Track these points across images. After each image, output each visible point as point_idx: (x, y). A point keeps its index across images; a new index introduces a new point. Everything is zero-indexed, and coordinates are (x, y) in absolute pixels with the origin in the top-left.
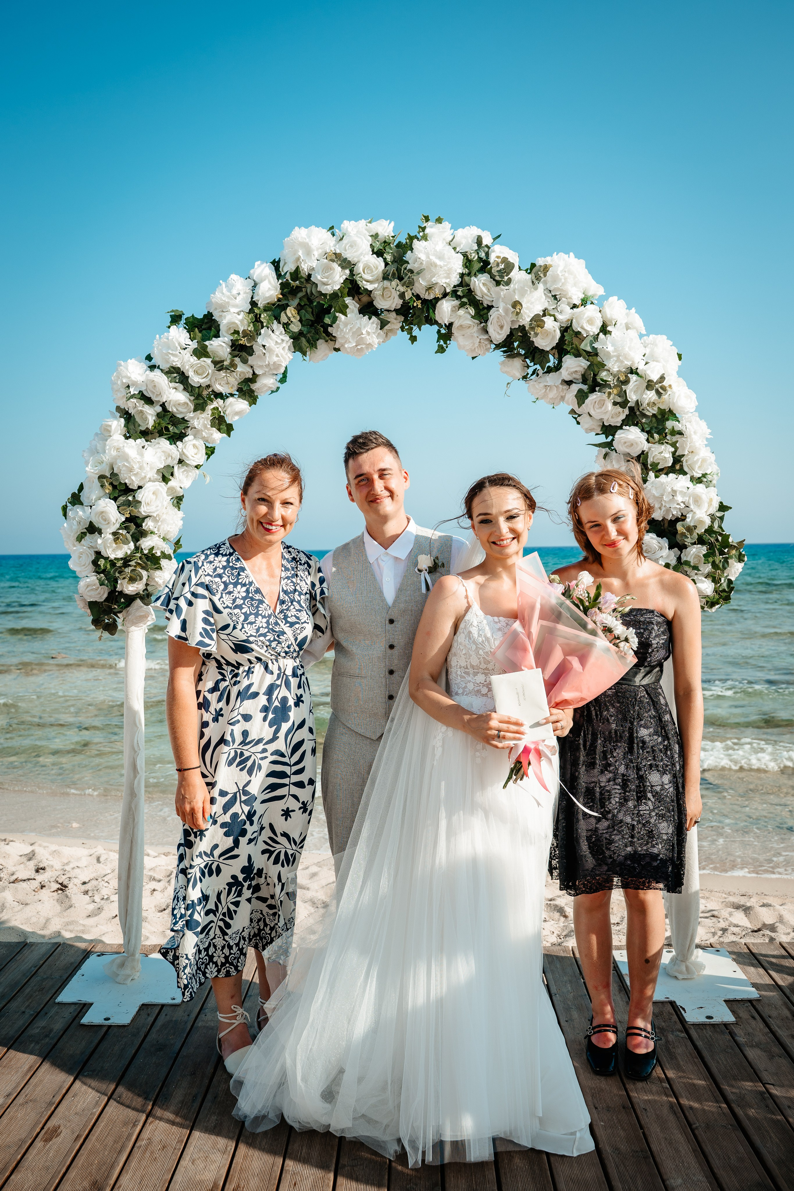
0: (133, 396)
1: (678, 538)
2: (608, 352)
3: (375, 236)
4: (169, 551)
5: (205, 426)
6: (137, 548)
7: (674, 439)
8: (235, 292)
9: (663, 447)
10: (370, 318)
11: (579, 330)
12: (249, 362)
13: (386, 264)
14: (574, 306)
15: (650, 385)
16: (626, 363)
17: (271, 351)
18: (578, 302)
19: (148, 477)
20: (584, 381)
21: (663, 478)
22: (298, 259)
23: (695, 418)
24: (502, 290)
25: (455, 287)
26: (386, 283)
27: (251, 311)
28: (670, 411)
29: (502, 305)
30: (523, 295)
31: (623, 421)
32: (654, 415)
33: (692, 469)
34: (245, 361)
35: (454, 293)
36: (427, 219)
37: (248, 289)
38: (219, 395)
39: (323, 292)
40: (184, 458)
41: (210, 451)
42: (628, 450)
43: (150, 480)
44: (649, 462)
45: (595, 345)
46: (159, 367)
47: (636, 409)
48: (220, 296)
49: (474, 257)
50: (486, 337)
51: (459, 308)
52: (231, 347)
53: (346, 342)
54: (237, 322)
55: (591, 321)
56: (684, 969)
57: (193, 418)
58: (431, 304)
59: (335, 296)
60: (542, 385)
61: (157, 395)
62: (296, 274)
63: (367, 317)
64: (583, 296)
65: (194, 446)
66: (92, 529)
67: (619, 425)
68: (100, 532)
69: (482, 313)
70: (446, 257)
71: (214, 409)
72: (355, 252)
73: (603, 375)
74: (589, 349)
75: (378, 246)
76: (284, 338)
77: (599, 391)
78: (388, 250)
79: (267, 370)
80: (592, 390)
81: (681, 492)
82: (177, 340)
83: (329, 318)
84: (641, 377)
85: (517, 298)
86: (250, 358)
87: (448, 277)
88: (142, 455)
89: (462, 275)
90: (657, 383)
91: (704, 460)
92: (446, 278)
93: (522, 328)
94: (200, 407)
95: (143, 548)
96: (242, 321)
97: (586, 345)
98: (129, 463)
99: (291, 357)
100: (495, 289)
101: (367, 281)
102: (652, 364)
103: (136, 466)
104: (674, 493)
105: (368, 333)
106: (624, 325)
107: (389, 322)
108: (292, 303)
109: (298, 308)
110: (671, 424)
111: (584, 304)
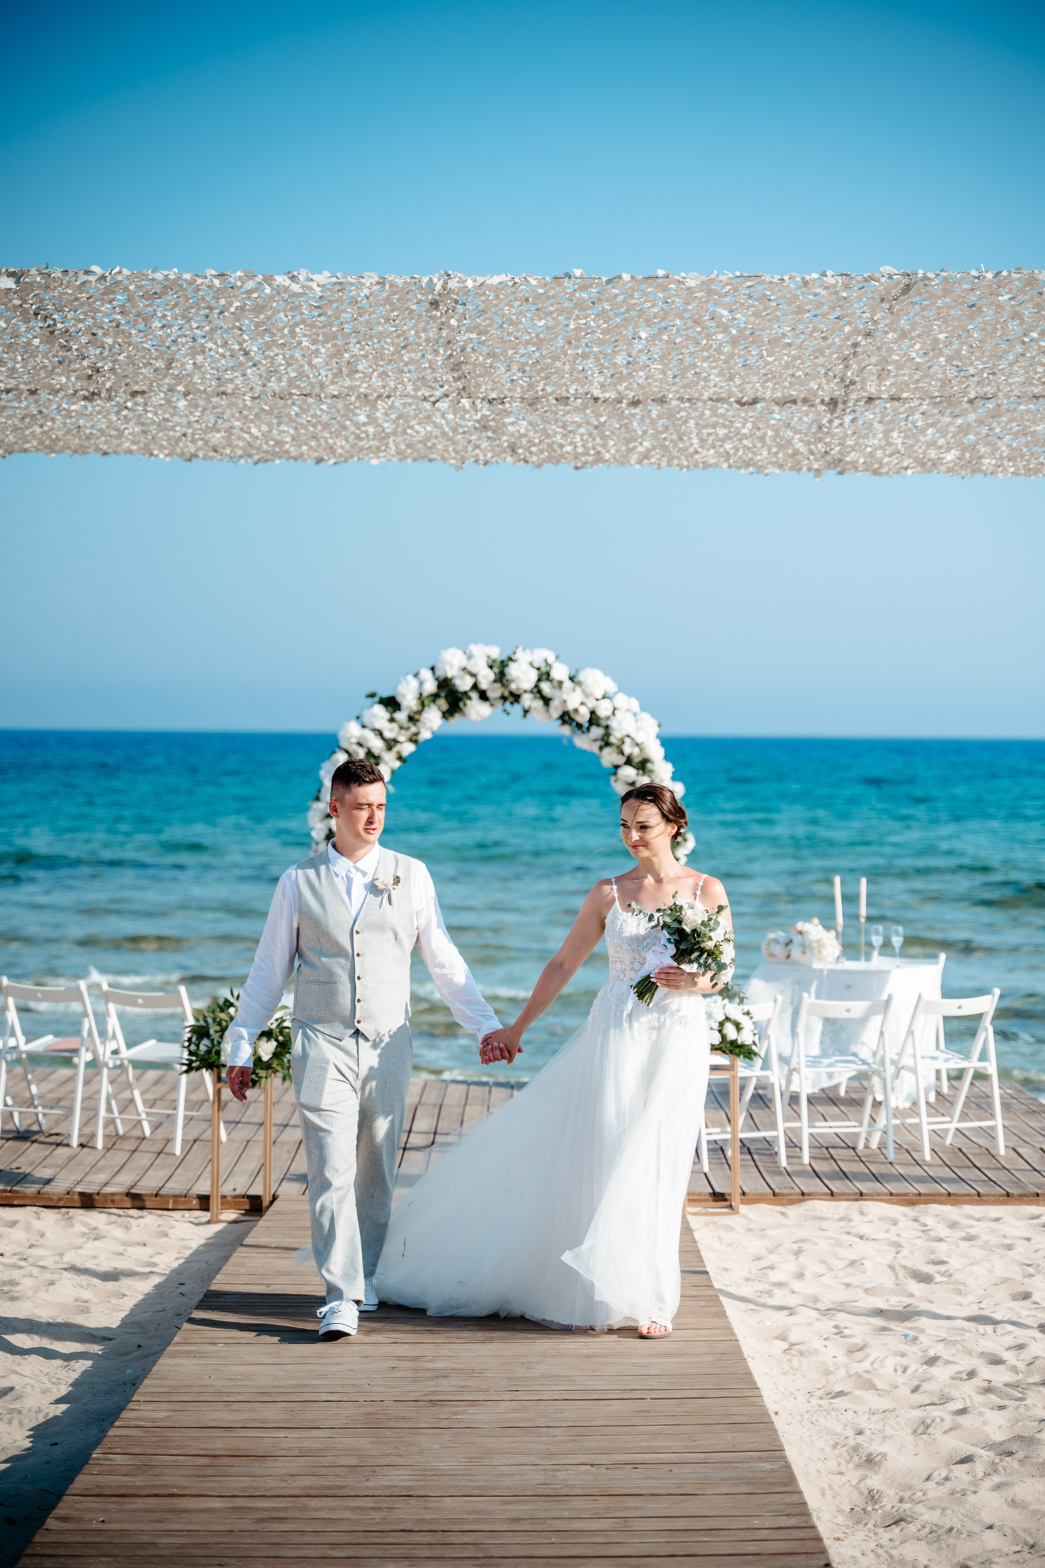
2: (614, 727)
3: (489, 657)
8: (411, 686)
10: (485, 703)
11: (599, 714)
12: (417, 725)
13: (495, 674)
14: (599, 699)
15: (637, 745)
16: (624, 732)
17: (430, 719)
18: (600, 697)
20: (602, 739)
22: (446, 670)
24: (558, 692)
25: (532, 688)
26: (494, 685)
27: (419, 698)
28: (647, 758)
29: (557, 700)
30: (568, 695)
31: (624, 763)
32: (639, 760)
34: (415, 725)
35: (531, 692)
36: (518, 647)
37: (418, 686)
38: (398, 742)
39: (460, 689)
45: (608, 722)
46: (367, 727)
47: (629, 757)
48: (401, 688)
49: (543, 671)
50: (550, 714)
51: (534, 699)
52: (408, 717)
53: (471, 715)
54: (412, 704)
55: (607, 708)
57: (384, 755)
58: (519, 696)
59: (466, 693)
61: (366, 743)
62: (445, 678)
63: (483, 702)
64: (603, 693)
67: (622, 765)
69: (547, 702)
70: (527, 672)
72: (478, 667)
73: (612, 740)
74: (605, 724)
75: (490, 663)
76: (437, 713)
78: (496, 665)
79: (426, 728)
82: (378, 712)
83: (463, 703)
84: (633, 739)
85: (565, 697)
86: (418, 723)
89: (536, 682)
90: (640, 745)
92: (528, 683)
93: (569, 711)
94: (389, 749)
96: (414, 704)
97: (603, 722)
99: (441, 721)
100: (553, 690)
101: (484, 683)
102: (640, 732)
105: (484, 711)
106: (626, 709)
107: (495, 703)
108: (443, 694)
109: (446, 697)
110: (649, 766)
111: (604, 698)
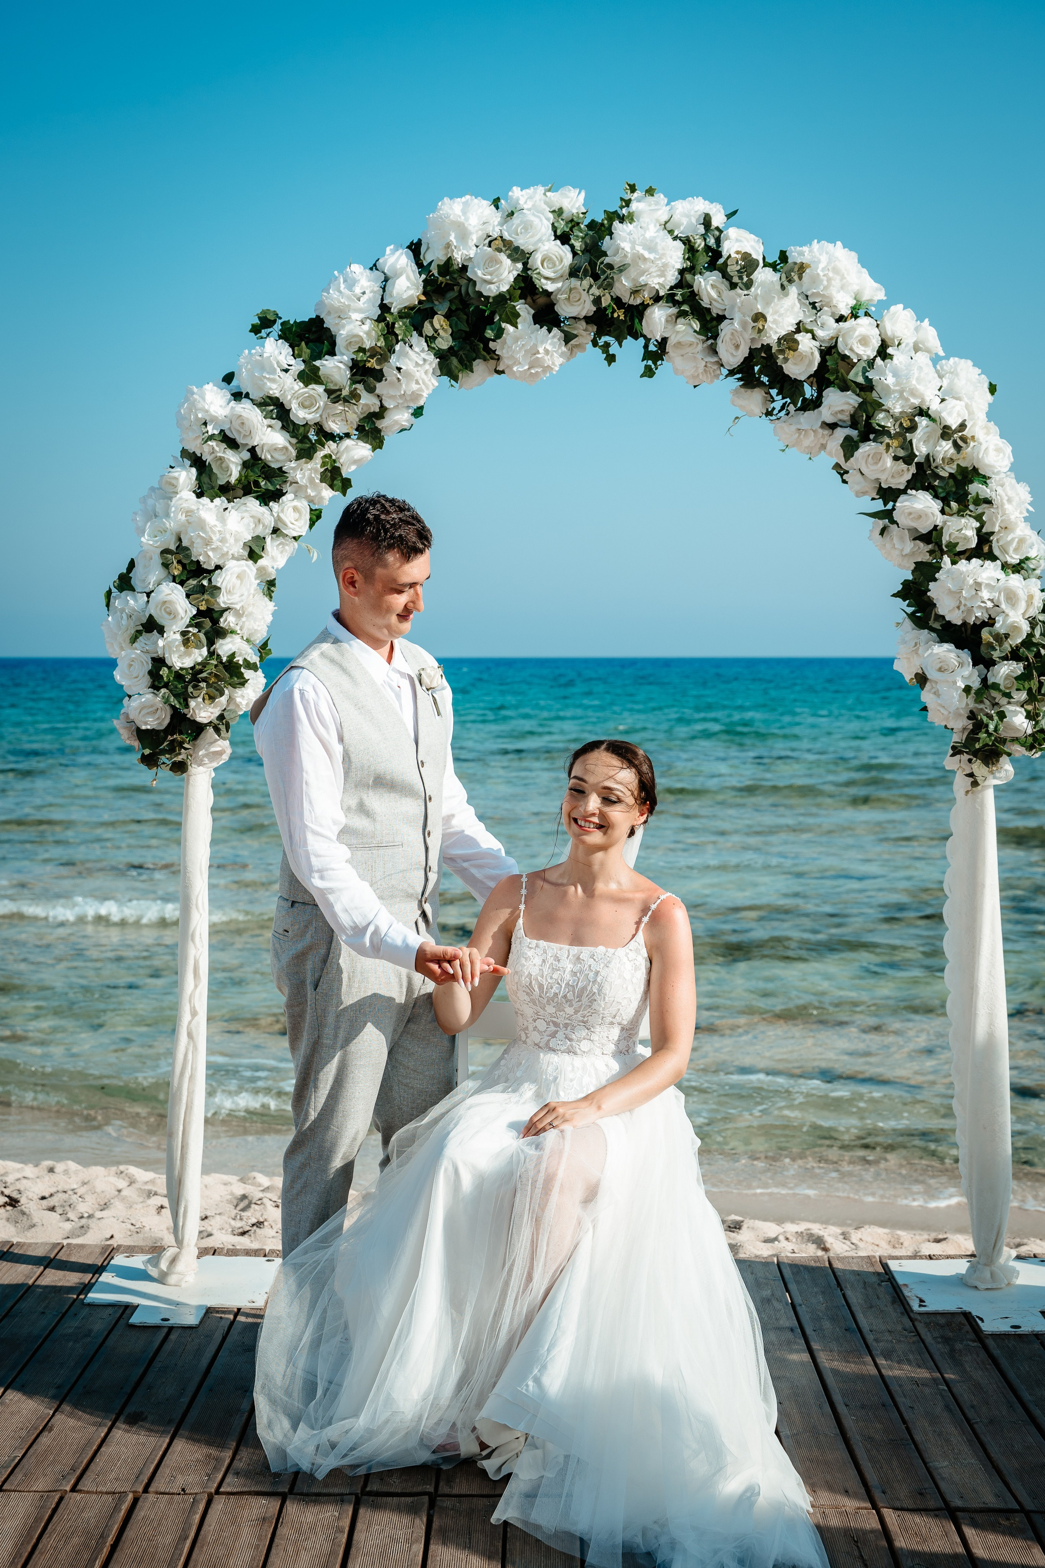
0: (211, 437)
1: (983, 650)
2: (888, 386)
3: (559, 212)
4: (254, 659)
5: (311, 480)
6: (211, 654)
7: (980, 510)
8: (358, 290)
9: (963, 520)
10: (550, 331)
11: (847, 353)
12: (377, 391)
13: (575, 254)
14: (841, 319)
15: (946, 433)
16: (912, 400)
17: (409, 376)
18: (846, 312)
19: (231, 552)
20: (854, 423)
21: (963, 564)
22: (448, 246)
23: (1010, 481)
24: (740, 296)
25: (672, 288)
26: (575, 282)
27: (381, 319)
28: (975, 470)
29: (737, 317)
30: (767, 304)
31: (908, 482)
32: (951, 474)
33: (1005, 551)
34: (371, 390)
35: (670, 298)
36: (633, 189)
37: (377, 287)
38: (331, 437)
39: (485, 294)
40: (280, 526)
41: (316, 516)
42: (914, 524)
43: (233, 558)
44: (944, 542)
45: (870, 375)
46: (247, 396)
47: (925, 466)
48: (337, 296)
49: (700, 244)
50: (715, 359)
51: (677, 318)
52: (351, 368)
53: (514, 364)
54: (361, 334)
55: (864, 341)
56: (989, 1275)
57: (293, 468)
58: (637, 312)
59: (501, 299)
60: (793, 428)
61: (245, 436)
62: (447, 267)
63: (545, 328)
64: (854, 302)
65: (295, 509)
66: (152, 626)
67: (902, 487)
68: (161, 630)
69: (709, 326)
70: (659, 247)
71: (325, 456)
72: (532, 237)
73: (881, 418)
74: (860, 380)
75: (562, 226)
76: (427, 357)
77: (875, 440)
78: (576, 232)
79: (400, 401)
80: (864, 438)
81: (988, 585)
82: (276, 358)
83: (492, 330)
84: (934, 420)
85: (760, 308)
86: (378, 385)
87: (662, 274)
88: (223, 521)
89: (682, 272)
90: (956, 431)
91: (1022, 541)
92: (660, 276)
93: (767, 348)
94: (305, 452)
95: (220, 652)
96: (368, 333)
97: (857, 374)
98: (205, 532)
99: (436, 384)
100: (728, 294)
101: (547, 278)
102: (950, 402)
103: (214, 539)
104: (978, 586)
105: (547, 352)
106: (912, 345)
107: (576, 336)
108: (442, 308)
109: (447, 316)
110: (975, 488)
111: (855, 316)
